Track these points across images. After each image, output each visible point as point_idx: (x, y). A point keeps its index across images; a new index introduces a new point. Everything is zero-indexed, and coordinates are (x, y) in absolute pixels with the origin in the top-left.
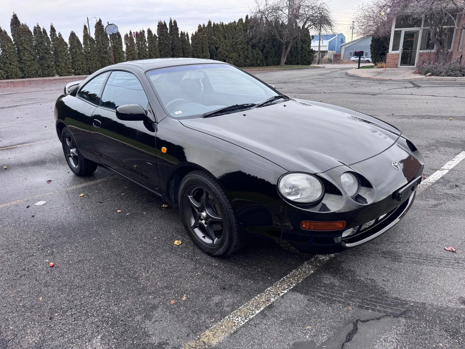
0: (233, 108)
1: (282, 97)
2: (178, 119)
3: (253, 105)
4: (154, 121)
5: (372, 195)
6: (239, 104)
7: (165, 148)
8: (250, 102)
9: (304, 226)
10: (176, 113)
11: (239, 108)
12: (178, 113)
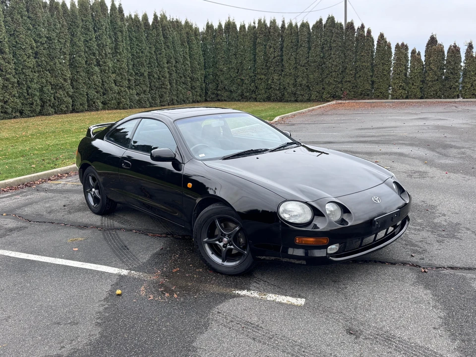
0: (249, 152)
1: (295, 143)
2: (202, 160)
3: (266, 150)
4: (182, 162)
5: (351, 219)
6: (254, 149)
7: (191, 184)
8: (263, 148)
9: (297, 241)
10: (200, 156)
11: (254, 153)
12: (202, 156)
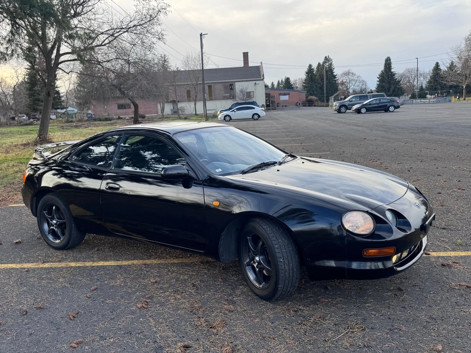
0: (261, 165)
7: (218, 202)
8: (273, 160)
9: (365, 254)
12: (219, 171)
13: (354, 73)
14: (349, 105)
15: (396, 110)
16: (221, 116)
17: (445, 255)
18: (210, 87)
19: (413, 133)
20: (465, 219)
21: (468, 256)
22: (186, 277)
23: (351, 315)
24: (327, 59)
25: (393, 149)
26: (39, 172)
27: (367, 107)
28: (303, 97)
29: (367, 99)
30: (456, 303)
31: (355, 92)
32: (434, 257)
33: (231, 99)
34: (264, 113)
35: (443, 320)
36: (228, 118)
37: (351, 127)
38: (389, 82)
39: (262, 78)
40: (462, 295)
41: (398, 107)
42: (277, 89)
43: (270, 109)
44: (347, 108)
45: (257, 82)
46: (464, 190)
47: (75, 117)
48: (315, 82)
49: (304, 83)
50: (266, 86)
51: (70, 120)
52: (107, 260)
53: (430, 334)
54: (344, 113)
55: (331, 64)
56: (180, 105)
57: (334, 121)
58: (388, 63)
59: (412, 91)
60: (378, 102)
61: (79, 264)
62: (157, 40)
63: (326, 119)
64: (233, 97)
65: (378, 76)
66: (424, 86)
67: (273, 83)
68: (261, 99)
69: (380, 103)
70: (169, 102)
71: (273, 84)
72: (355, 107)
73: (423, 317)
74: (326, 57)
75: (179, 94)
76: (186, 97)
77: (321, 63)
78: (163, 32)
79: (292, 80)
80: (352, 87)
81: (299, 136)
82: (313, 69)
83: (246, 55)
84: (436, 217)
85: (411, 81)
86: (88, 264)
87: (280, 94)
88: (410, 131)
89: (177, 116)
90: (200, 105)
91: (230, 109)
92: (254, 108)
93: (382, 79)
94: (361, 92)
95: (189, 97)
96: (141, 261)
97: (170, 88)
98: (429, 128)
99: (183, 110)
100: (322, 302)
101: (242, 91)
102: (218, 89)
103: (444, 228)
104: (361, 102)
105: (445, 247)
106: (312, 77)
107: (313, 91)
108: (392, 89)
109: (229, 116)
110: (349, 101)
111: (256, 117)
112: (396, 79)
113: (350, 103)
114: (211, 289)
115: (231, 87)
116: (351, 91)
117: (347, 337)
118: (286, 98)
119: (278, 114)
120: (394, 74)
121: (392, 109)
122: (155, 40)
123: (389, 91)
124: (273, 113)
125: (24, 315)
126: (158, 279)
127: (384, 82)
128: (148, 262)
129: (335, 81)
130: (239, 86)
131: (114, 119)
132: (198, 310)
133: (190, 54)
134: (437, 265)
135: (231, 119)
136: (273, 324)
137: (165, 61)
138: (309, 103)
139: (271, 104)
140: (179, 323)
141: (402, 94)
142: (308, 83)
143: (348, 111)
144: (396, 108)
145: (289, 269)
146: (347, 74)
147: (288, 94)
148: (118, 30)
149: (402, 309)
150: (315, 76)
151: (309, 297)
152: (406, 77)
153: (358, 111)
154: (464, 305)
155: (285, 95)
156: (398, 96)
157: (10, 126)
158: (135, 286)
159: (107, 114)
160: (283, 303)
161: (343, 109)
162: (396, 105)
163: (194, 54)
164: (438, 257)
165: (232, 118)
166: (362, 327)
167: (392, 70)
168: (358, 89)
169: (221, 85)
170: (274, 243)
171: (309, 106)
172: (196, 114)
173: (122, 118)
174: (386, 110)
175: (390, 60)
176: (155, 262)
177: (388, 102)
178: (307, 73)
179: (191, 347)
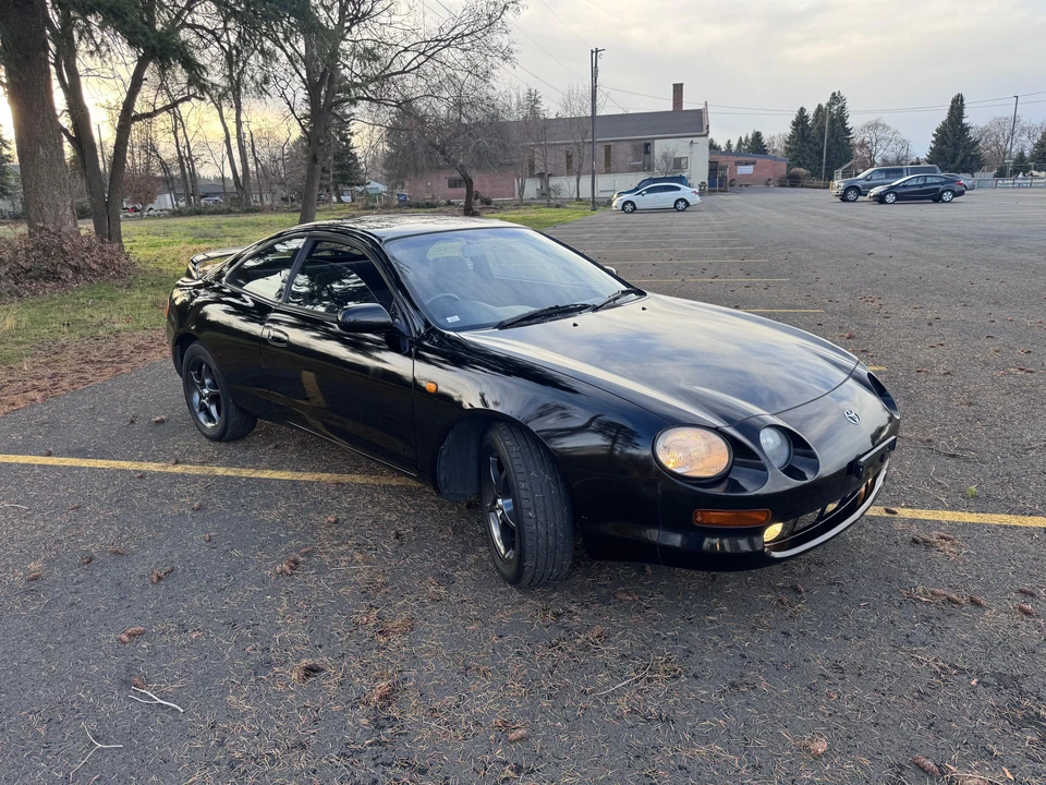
0: (550, 312)
1: (634, 292)
2: (454, 330)
3: (584, 307)
7: (434, 384)
8: (580, 302)
9: (699, 518)
10: (449, 320)
11: (559, 313)
12: (452, 319)
13: (888, 124)
14: (864, 187)
15: (954, 199)
16: (617, 202)
17: (931, 518)
18: (608, 149)
19: (972, 245)
20: (1008, 438)
21: (979, 525)
22: (394, 517)
23: (664, 639)
24: (836, 98)
25: (917, 277)
26: (196, 300)
27: (898, 191)
28: (782, 169)
29: (902, 177)
30: (908, 636)
31: (885, 161)
32: (904, 520)
33: (644, 170)
34: (698, 198)
35: (860, 675)
36: (629, 207)
37: (855, 230)
38: (955, 145)
39: (705, 132)
40: (928, 619)
41: (961, 193)
42: (736, 154)
43: (715, 191)
44: (860, 192)
45: (695, 140)
46: (1031, 372)
47: (380, 199)
48: (810, 142)
49: (787, 142)
50: (713, 147)
51: (371, 204)
52: (280, 469)
53: (815, 706)
54: (854, 201)
55: (843, 107)
56: (553, 182)
57: (826, 216)
58: (957, 106)
59: (1001, 162)
60: (921, 182)
61: (230, 472)
62: (501, 61)
63: (813, 213)
64: (649, 167)
65: (935, 132)
66: (1027, 154)
67: (729, 141)
68: (698, 172)
69: (925, 185)
70: (534, 176)
71: (729, 145)
72: (875, 191)
73: (819, 663)
74: (834, 94)
75: (553, 162)
76: (565, 168)
77: (824, 106)
78: (512, 46)
79: (766, 139)
80: (881, 152)
81: (747, 245)
82: (807, 117)
83: (678, 89)
84: (897, 444)
85: (1001, 143)
86: (245, 473)
87: (738, 163)
88: (967, 242)
89: (545, 201)
90: (586, 181)
91: (637, 189)
92: (679, 189)
93: (942, 137)
94: (899, 161)
95: (571, 167)
96: (335, 477)
97: (537, 150)
98: (1009, 237)
99: (557, 190)
100: (621, 601)
101: (665, 157)
102: (623, 153)
103: (954, 456)
104: (889, 181)
105: (937, 499)
106: (803, 131)
107: (804, 159)
108: (959, 159)
109: (632, 203)
110: (865, 179)
111: (682, 206)
112: (971, 138)
113: (867, 183)
114: (426, 547)
115: (647, 148)
116: (878, 160)
117: (633, 691)
118: (749, 170)
119: (728, 201)
120: (967, 129)
121: (947, 196)
122: (497, 60)
123: (953, 162)
124: (721, 199)
125: (84, 564)
126: (343, 516)
127: (946, 144)
128: (346, 478)
129: (849, 139)
130: (661, 147)
131: (440, 205)
132: (378, 590)
133: (575, 86)
134: (902, 540)
135: (635, 208)
136: (500, 641)
137: (536, 101)
138: (793, 181)
139: (718, 180)
140: (329, 614)
141: (980, 167)
142: (795, 144)
143: (861, 198)
144: (955, 195)
145: (547, 533)
146: (874, 126)
147: (754, 163)
148: (432, 44)
149: (781, 637)
150: (811, 129)
151: (600, 586)
152: (991, 135)
153: (880, 199)
154: (924, 644)
155: (746, 164)
156: (971, 170)
157: (277, 211)
158: (297, 525)
159: (430, 196)
160: (543, 592)
161: (851, 195)
162: (957, 188)
163: (581, 88)
164: (913, 521)
165: (638, 207)
166: (675, 671)
167: (964, 121)
168: (892, 156)
169: (629, 144)
170: (520, 477)
171: (792, 186)
172: (578, 199)
173: (453, 204)
174: (935, 197)
175: (962, 100)
176: (358, 479)
177: (941, 183)
178: (794, 124)
179: (323, 670)
